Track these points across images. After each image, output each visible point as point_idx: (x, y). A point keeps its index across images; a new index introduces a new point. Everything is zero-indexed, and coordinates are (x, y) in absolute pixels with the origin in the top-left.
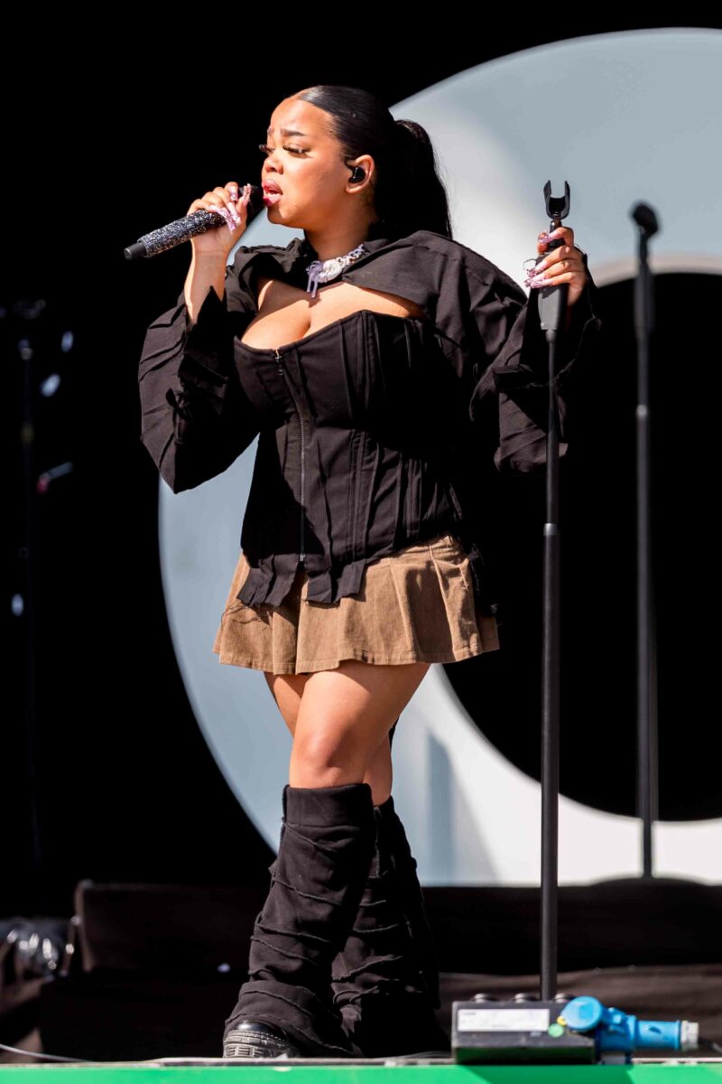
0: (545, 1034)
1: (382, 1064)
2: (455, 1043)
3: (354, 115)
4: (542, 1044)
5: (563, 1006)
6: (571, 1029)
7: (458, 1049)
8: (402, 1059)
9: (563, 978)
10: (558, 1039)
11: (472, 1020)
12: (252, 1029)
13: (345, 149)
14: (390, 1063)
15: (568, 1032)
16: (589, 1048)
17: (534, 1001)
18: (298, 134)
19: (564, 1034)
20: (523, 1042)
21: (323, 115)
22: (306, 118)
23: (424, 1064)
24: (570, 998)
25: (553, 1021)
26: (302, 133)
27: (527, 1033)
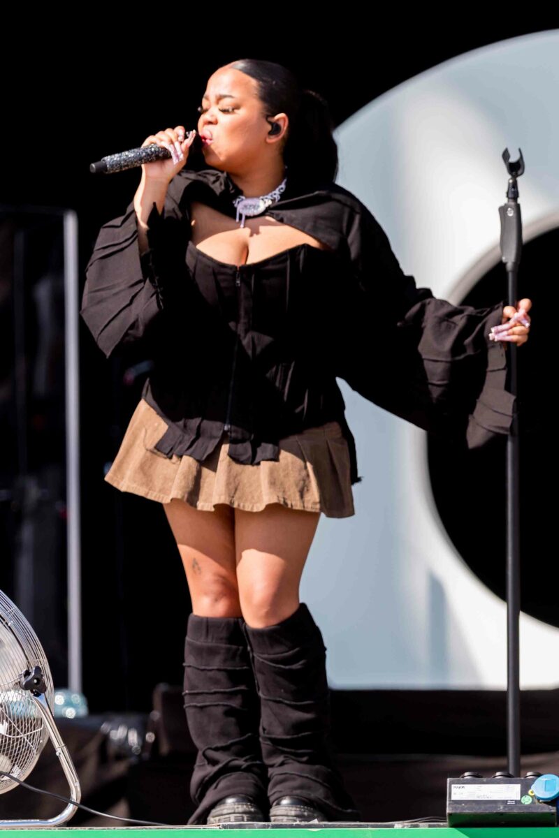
0: (518, 802)
1: (393, 826)
2: (448, 810)
3: (274, 82)
4: (515, 811)
5: (533, 781)
6: (539, 799)
7: (450, 815)
8: (407, 823)
9: (526, 760)
10: (528, 807)
11: (463, 792)
12: (237, 802)
13: (265, 108)
14: (398, 825)
15: (536, 801)
16: (553, 814)
17: (509, 778)
18: (230, 96)
19: (533, 802)
20: (501, 809)
21: (250, 81)
22: (235, 84)
23: (424, 826)
24: (538, 775)
25: (524, 792)
26: (233, 94)
27: (505, 802)
